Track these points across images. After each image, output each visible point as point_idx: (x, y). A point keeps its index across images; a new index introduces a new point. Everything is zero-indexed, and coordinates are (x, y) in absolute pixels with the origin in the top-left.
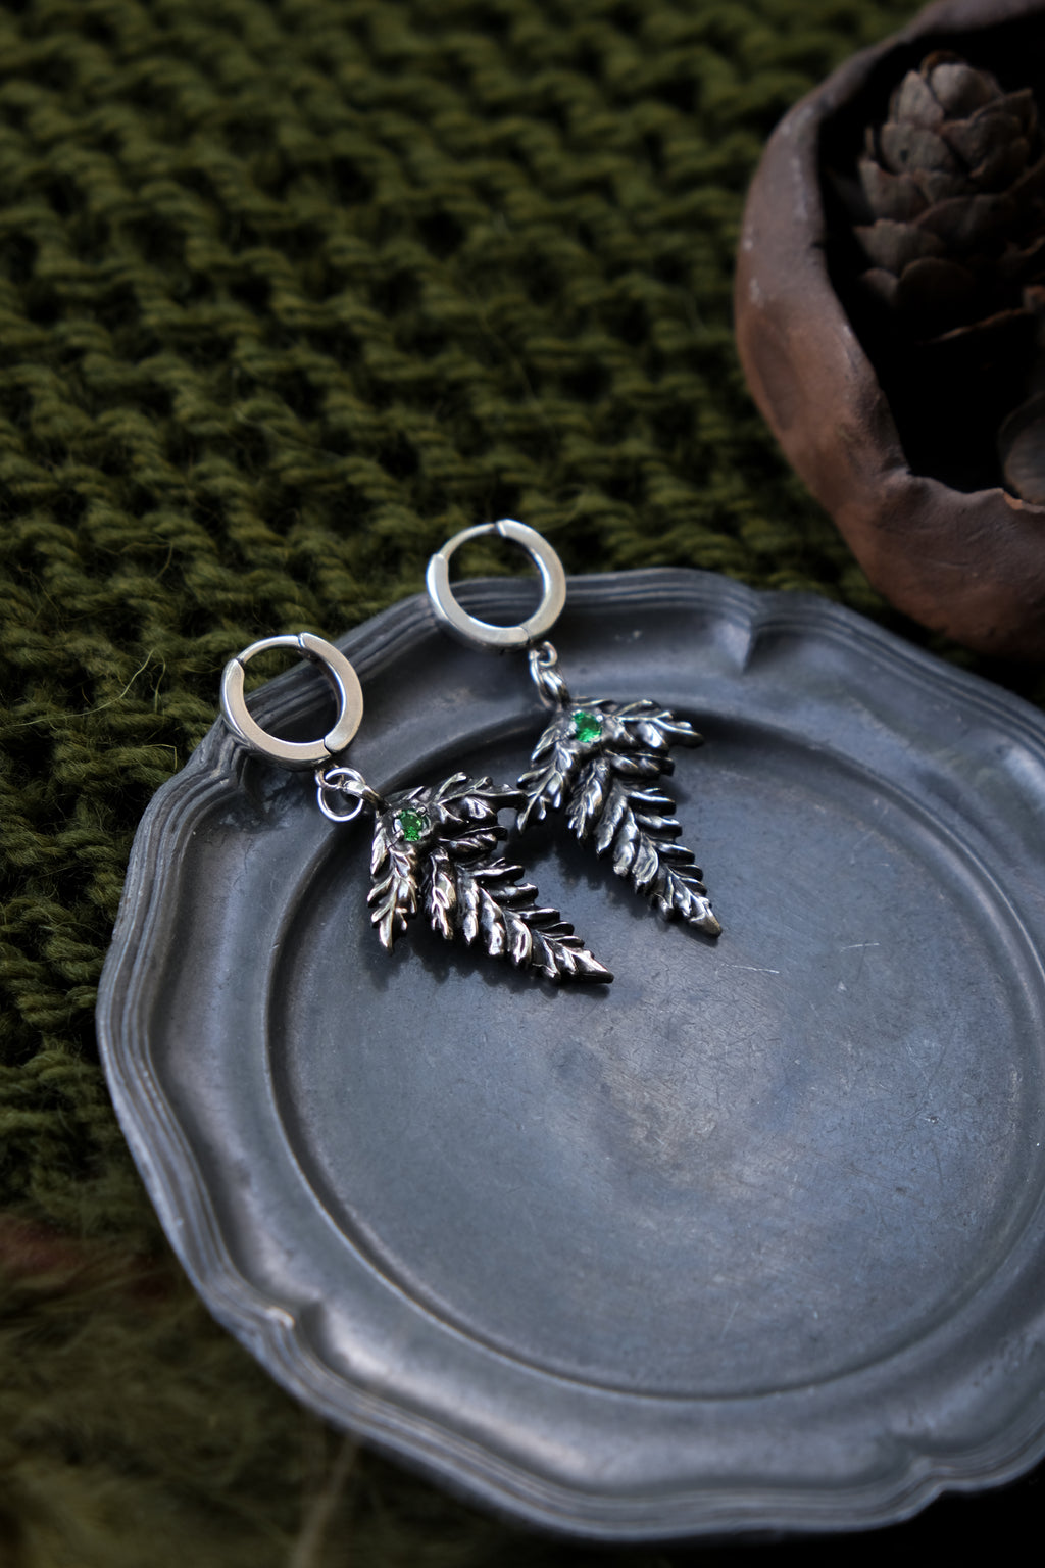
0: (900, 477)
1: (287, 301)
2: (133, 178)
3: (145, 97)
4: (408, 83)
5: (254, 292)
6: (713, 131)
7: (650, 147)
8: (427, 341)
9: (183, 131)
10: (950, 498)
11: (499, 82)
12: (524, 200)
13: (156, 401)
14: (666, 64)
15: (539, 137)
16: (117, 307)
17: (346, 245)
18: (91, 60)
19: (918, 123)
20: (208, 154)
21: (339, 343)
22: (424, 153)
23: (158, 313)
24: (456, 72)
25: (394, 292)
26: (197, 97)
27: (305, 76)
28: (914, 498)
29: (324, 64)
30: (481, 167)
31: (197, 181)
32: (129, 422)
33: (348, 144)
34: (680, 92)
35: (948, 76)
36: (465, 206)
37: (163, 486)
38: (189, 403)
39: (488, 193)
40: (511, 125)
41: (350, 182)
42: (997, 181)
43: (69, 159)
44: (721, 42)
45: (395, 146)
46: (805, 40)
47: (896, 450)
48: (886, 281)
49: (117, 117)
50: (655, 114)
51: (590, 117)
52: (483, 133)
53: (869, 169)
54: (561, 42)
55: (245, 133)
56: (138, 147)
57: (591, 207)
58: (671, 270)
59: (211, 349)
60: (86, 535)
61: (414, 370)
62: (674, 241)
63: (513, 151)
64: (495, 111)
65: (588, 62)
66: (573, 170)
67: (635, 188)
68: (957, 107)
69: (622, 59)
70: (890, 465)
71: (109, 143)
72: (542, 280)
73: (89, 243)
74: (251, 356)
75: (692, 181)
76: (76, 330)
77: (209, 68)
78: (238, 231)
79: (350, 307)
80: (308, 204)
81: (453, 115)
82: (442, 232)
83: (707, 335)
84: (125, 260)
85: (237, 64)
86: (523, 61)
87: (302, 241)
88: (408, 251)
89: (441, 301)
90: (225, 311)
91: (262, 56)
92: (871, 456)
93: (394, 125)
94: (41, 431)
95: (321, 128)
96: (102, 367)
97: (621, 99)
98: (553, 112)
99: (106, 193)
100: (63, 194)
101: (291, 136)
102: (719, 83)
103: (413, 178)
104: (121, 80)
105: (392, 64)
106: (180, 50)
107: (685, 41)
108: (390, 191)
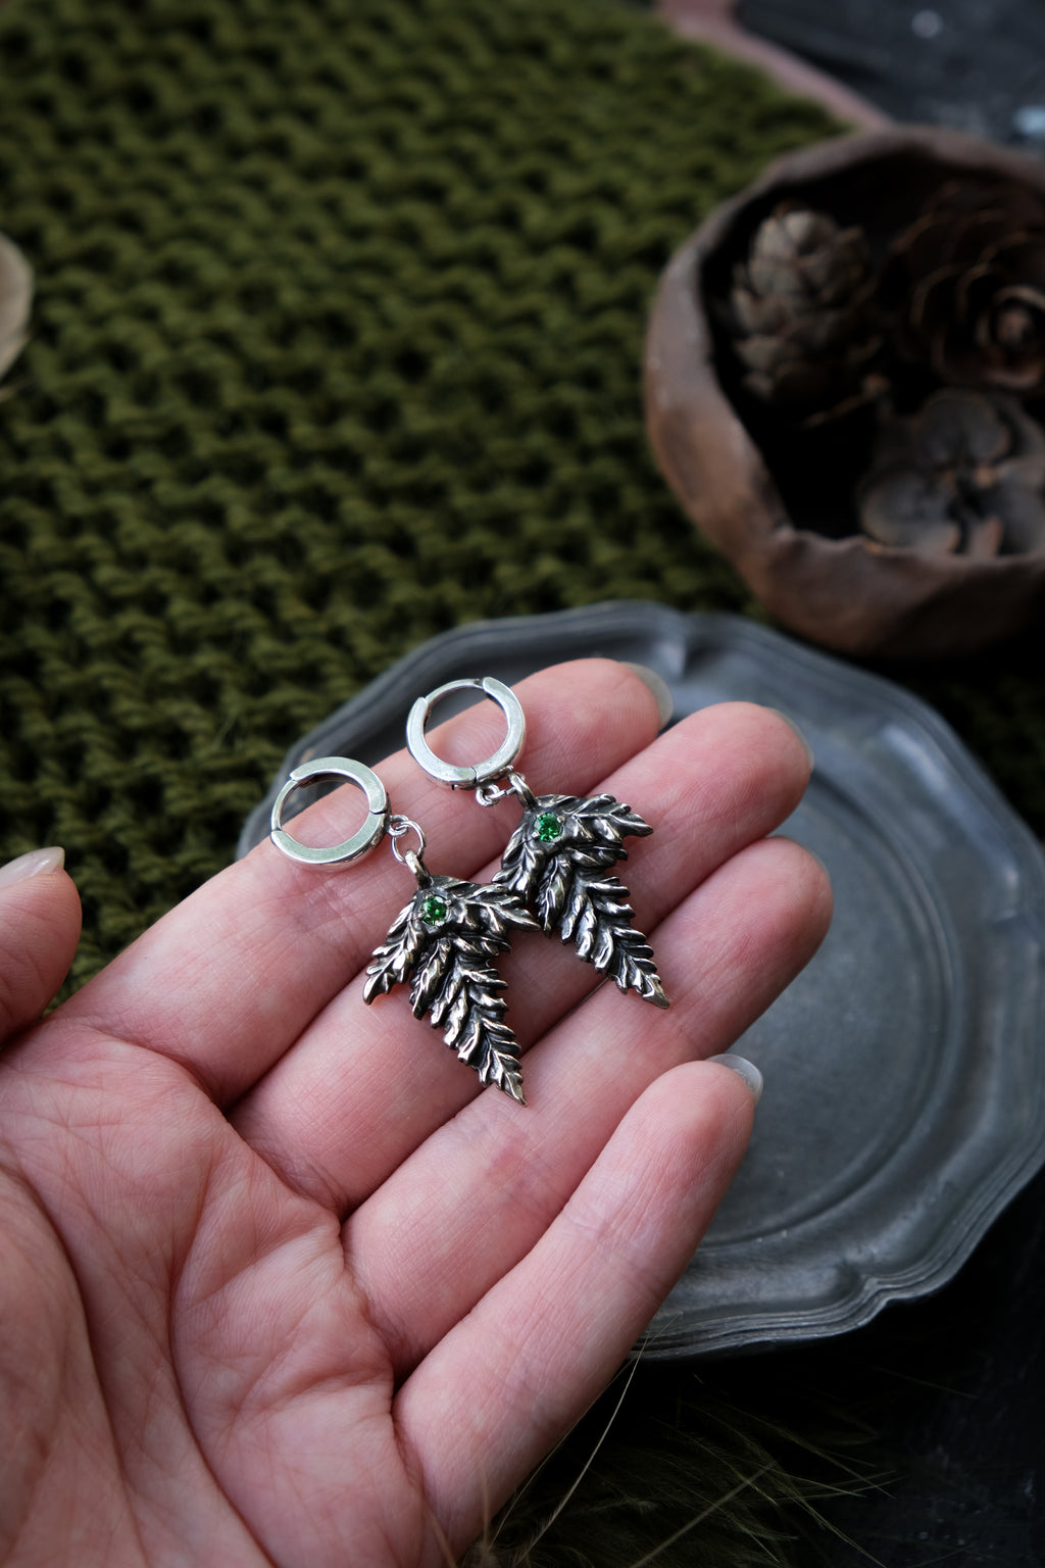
0: (786, 535)
1: (303, 431)
2: (174, 341)
3: (173, 275)
4: (375, 247)
5: (276, 425)
6: (611, 265)
7: (564, 284)
8: (410, 452)
9: (204, 301)
10: (825, 548)
11: (443, 240)
12: (472, 334)
13: (212, 515)
14: (570, 217)
15: (479, 283)
16: (173, 442)
17: (340, 382)
18: (128, 250)
19: (777, 261)
20: (229, 317)
21: (344, 459)
22: (393, 304)
23: (206, 445)
24: (408, 235)
25: (382, 415)
26: (213, 272)
27: (296, 249)
28: (797, 551)
29: (307, 236)
30: (438, 310)
31: (222, 340)
32: (194, 534)
33: (334, 300)
34: (583, 238)
35: (797, 224)
36: (427, 342)
37: (227, 582)
38: (239, 516)
39: (444, 331)
40: (456, 275)
41: (337, 329)
42: (840, 301)
43: (123, 329)
44: (610, 195)
45: (370, 299)
46: (675, 189)
47: (780, 513)
48: (761, 384)
49: (153, 292)
50: (565, 257)
51: (517, 264)
52: (437, 282)
53: (741, 299)
54: (487, 205)
55: (254, 298)
56: (175, 315)
57: (524, 336)
58: (590, 380)
59: (249, 472)
60: (171, 624)
61: (405, 475)
62: (589, 357)
63: (459, 296)
64: (441, 264)
65: (509, 219)
66: (507, 307)
67: (557, 317)
68: (807, 247)
69: (536, 216)
70: (777, 525)
71: (149, 314)
72: (492, 395)
73: (146, 393)
74: (280, 476)
75: (597, 309)
76: (145, 463)
77: (218, 246)
78: (258, 376)
79: (350, 431)
80: (309, 351)
81: (411, 271)
82: (412, 364)
83: (623, 427)
84: (175, 406)
85: (241, 242)
86: (459, 222)
87: (307, 380)
88: (386, 382)
89: (418, 420)
90: (255, 441)
91: (260, 234)
92: (763, 520)
93: (367, 282)
94: (128, 546)
95: (311, 289)
96: (169, 491)
97: (537, 247)
98: (486, 261)
99: (154, 355)
100: (120, 357)
101: (291, 298)
102: (612, 229)
103: (386, 323)
104: (151, 262)
105: (359, 233)
106: (196, 235)
107: (584, 197)
108: (370, 335)
